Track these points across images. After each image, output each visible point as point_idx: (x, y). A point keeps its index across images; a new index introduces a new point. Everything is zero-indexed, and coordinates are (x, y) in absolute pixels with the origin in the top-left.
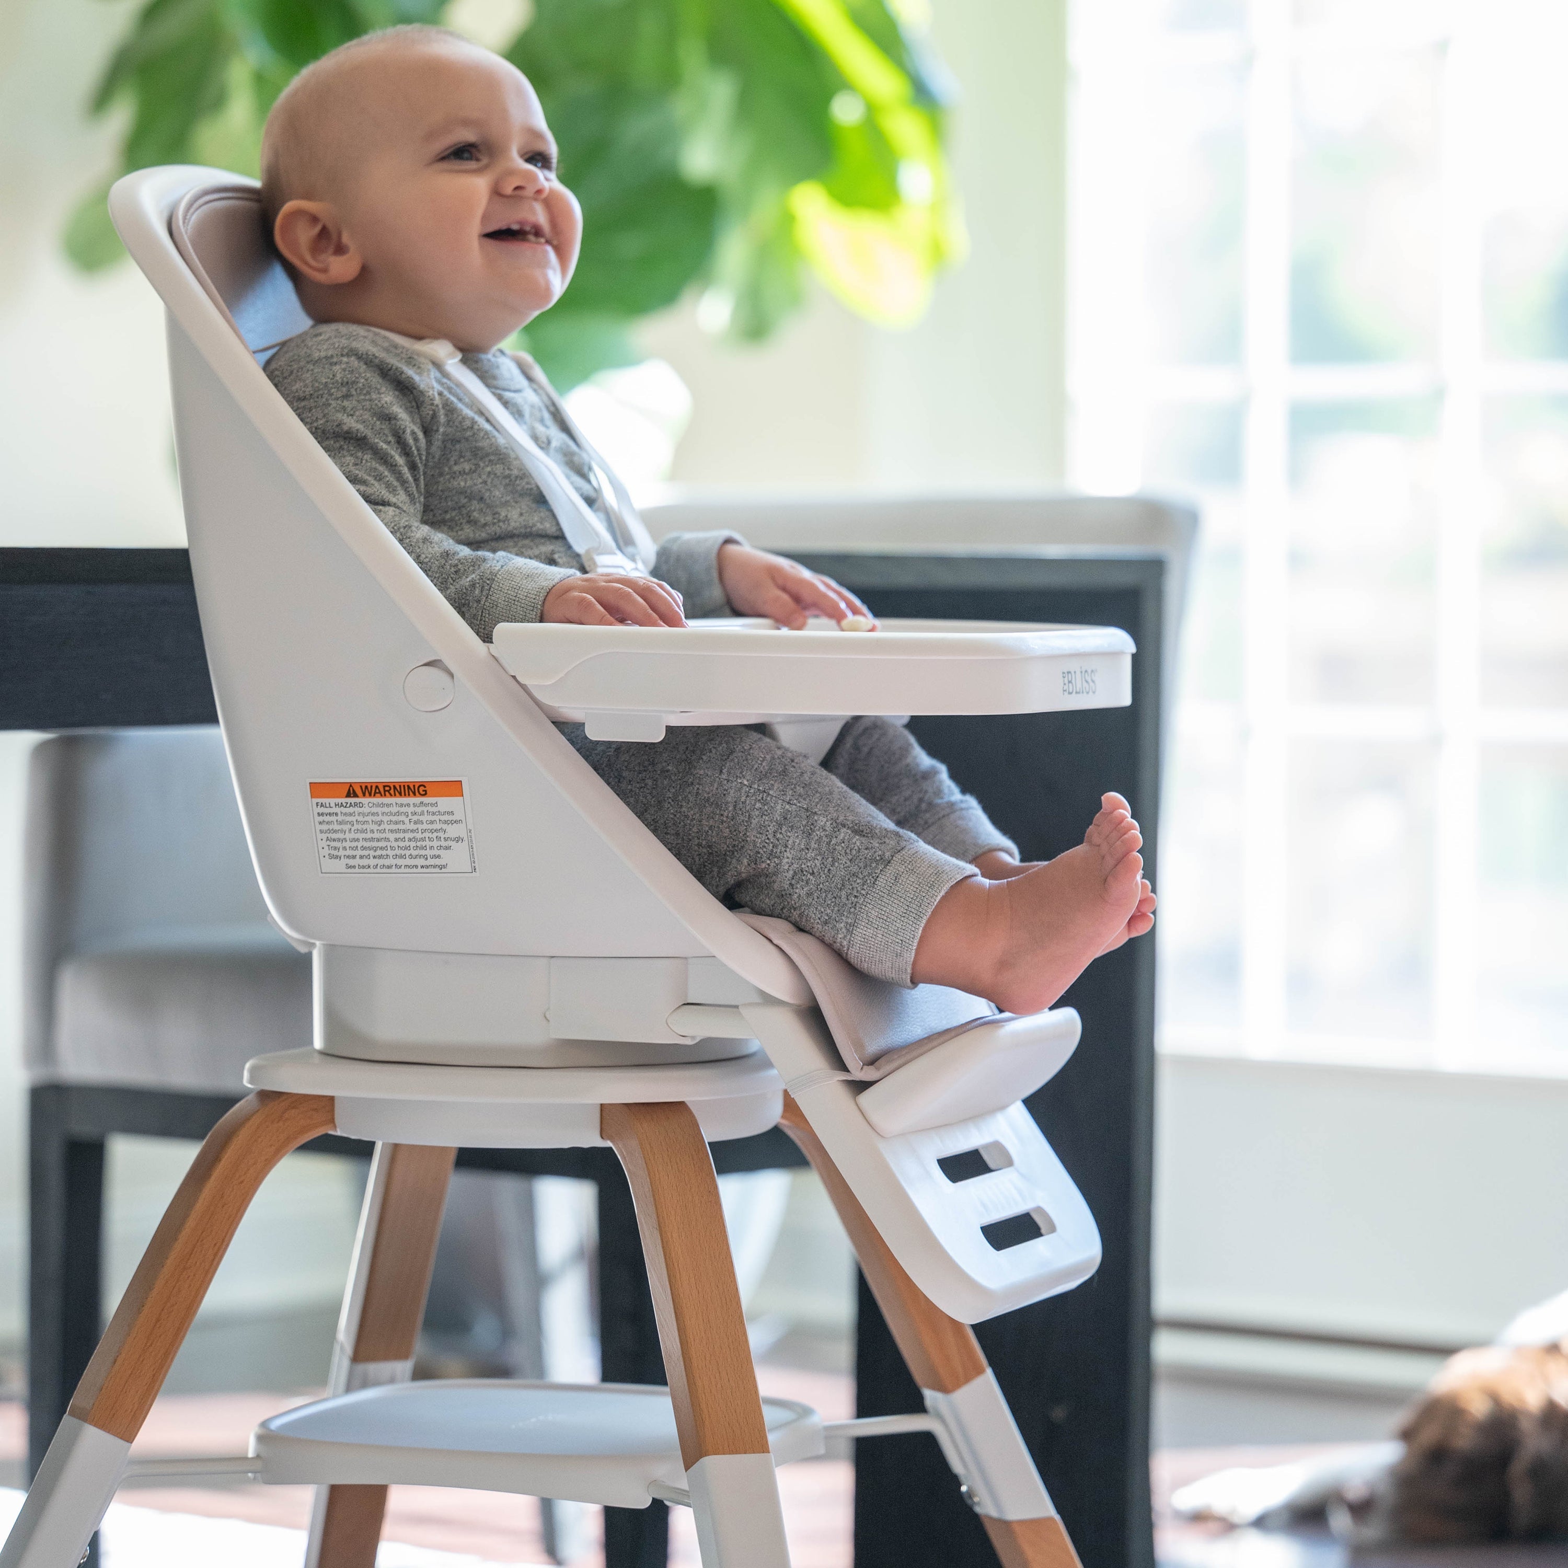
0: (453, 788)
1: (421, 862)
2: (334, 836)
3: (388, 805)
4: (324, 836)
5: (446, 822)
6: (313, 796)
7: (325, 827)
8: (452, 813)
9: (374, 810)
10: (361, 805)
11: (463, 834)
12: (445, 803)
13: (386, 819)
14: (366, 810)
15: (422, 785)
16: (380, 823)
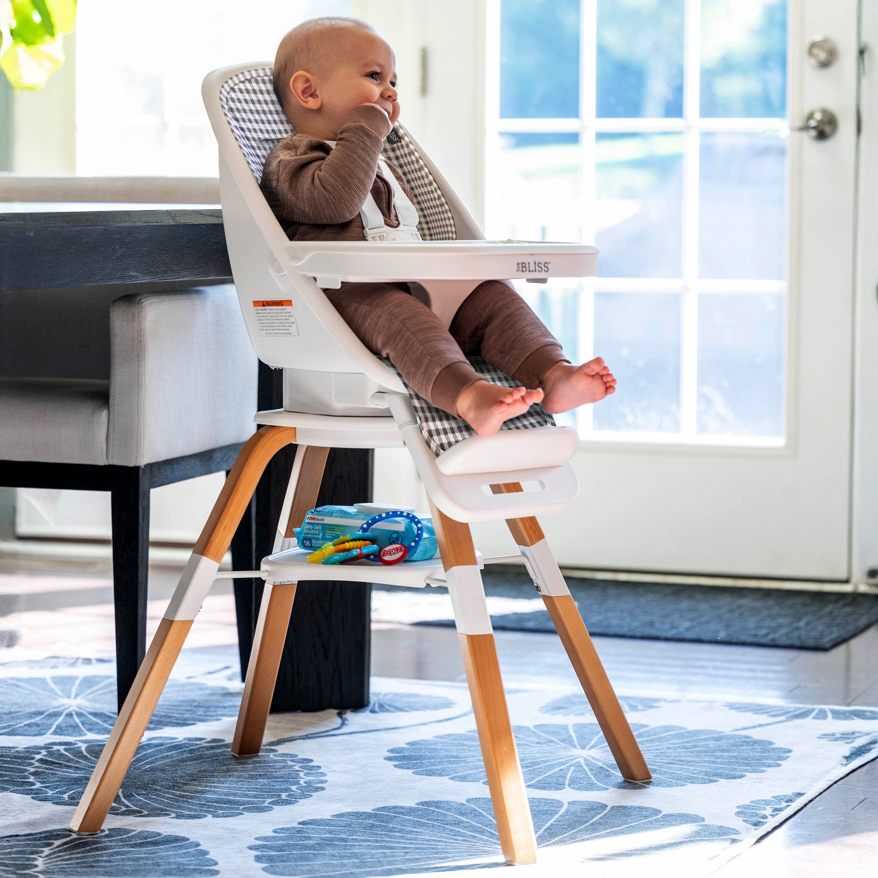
0: (289, 303)
1: (284, 332)
2: (262, 322)
3: (274, 310)
4: (259, 322)
5: (289, 316)
6: (254, 306)
7: (259, 318)
8: (290, 313)
9: (270, 311)
10: (265, 309)
11: (294, 321)
12: (288, 308)
13: (273, 315)
14: (268, 311)
15: (281, 301)
16: (272, 316)
